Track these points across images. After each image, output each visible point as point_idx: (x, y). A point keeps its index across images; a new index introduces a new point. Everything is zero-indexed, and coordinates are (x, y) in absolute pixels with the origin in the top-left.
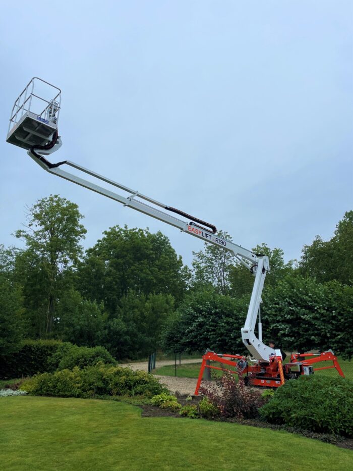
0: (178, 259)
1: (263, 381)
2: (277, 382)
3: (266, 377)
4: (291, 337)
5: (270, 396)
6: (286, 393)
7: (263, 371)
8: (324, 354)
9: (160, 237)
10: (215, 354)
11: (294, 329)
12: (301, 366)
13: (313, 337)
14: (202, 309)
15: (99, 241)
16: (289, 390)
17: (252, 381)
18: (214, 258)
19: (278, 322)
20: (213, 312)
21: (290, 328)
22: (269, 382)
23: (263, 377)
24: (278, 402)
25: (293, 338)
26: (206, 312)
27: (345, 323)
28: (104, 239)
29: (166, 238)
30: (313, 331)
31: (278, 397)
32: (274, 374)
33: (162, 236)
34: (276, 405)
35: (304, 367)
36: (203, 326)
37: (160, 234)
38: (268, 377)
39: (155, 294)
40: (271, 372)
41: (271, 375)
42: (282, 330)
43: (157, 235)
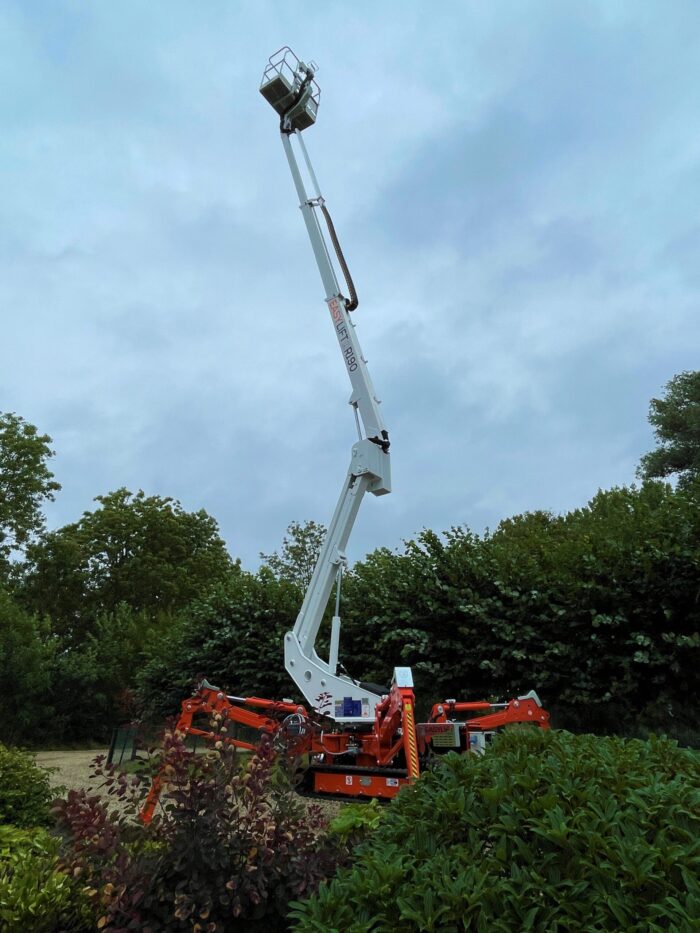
0: (234, 563)
1: (349, 780)
2: (390, 782)
3: (361, 768)
4: (434, 661)
5: (363, 828)
6: (441, 819)
7: (352, 749)
8: (516, 703)
9: (202, 518)
10: (221, 694)
11: (440, 643)
12: (462, 731)
13: (486, 662)
14: (232, 607)
15: (87, 514)
16: (454, 798)
17: (322, 783)
18: (296, 567)
19: (403, 624)
20: (256, 614)
21: (432, 640)
22: (366, 781)
23: (351, 767)
24: (398, 867)
25: (437, 666)
26: (238, 612)
27: (569, 620)
28: (98, 513)
29: (212, 521)
30: (486, 645)
31: (400, 839)
32: (383, 756)
33: (207, 517)
34: (386, 887)
35: (472, 734)
36: (230, 649)
37: (203, 515)
38: (366, 768)
39: (169, 613)
40: (376, 751)
41: (374, 758)
42: (412, 641)
43: (198, 515)
